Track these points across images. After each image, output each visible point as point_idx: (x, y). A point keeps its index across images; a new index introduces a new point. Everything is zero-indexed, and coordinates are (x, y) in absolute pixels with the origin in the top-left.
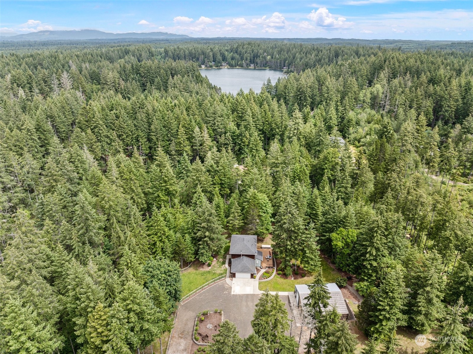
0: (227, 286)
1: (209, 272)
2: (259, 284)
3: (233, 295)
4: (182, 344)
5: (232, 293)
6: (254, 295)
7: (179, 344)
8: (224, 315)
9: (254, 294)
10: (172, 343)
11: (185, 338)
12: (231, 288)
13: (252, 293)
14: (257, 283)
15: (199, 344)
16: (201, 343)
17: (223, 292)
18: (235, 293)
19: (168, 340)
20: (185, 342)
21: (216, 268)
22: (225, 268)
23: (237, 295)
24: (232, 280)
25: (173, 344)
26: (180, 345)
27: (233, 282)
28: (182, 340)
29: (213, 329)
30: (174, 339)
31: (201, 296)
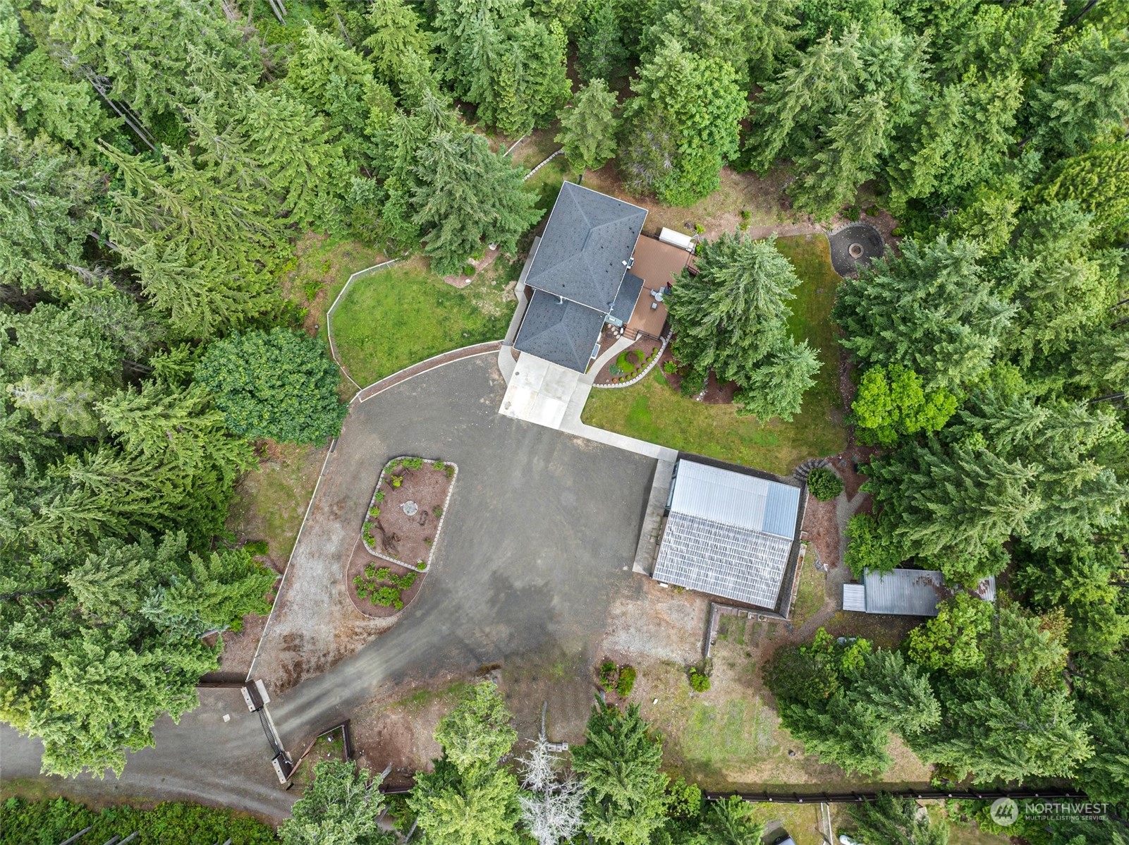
0: (496, 376)
1: (462, 297)
2: (591, 396)
3: (504, 417)
4: (334, 538)
5: (502, 411)
6: (558, 434)
7: (326, 533)
8: (458, 480)
9: (562, 433)
10: (311, 527)
11: (346, 522)
12: (504, 388)
13: (556, 427)
14: (587, 389)
15: (373, 553)
16: (377, 553)
17: (480, 397)
18: (508, 413)
19: (304, 514)
20: (343, 533)
21: (484, 290)
22: (511, 297)
23: (511, 420)
24: (516, 358)
25: (314, 531)
26: (329, 539)
27: (519, 367)
28: (337, 525)
29: (418, 518)
30: (320, 517)
31: (414, 389)
